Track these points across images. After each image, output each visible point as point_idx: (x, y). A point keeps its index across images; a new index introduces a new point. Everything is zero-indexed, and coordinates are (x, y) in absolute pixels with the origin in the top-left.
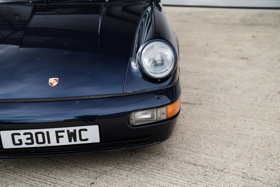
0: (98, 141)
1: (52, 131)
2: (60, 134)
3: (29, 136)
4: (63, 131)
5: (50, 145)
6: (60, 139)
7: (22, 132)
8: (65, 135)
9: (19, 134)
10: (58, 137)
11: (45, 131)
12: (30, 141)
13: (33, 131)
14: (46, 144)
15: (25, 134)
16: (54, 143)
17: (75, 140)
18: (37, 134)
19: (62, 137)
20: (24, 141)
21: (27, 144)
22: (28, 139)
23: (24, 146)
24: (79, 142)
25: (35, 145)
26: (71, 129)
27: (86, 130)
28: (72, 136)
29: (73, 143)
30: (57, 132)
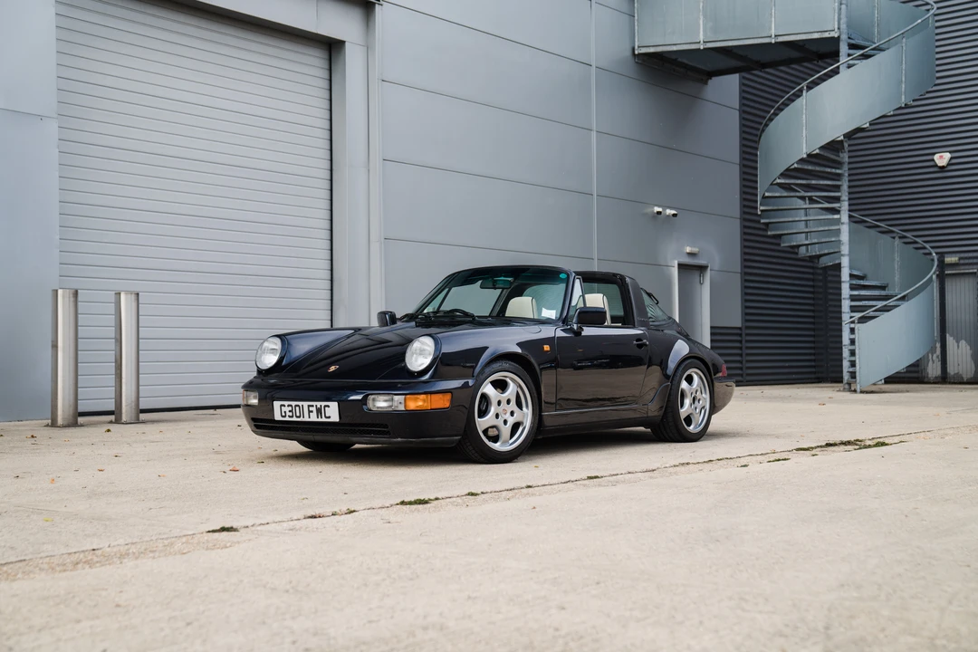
0: (338, 420)
1: (306, 404)
2: (311, 409)
3: (290, 408)
4: (313, 406)
5: (304, 420)
7: (286, 403)
8: (314, 409)
10: (310, 412)
11: (300, 403)
12: (291, 414)
13: (294, 403)
15: (289, 406)
16: (306, 419)
18: (296, 406)
19: (312, 412)
21: (289, 416)
23: (287, 419)
24: (324, 420)
25: (294, 419)
26: (319, 404)
27: (328, 406)
28: (319, 411)
29: (320, 420)
30: (309, 406)
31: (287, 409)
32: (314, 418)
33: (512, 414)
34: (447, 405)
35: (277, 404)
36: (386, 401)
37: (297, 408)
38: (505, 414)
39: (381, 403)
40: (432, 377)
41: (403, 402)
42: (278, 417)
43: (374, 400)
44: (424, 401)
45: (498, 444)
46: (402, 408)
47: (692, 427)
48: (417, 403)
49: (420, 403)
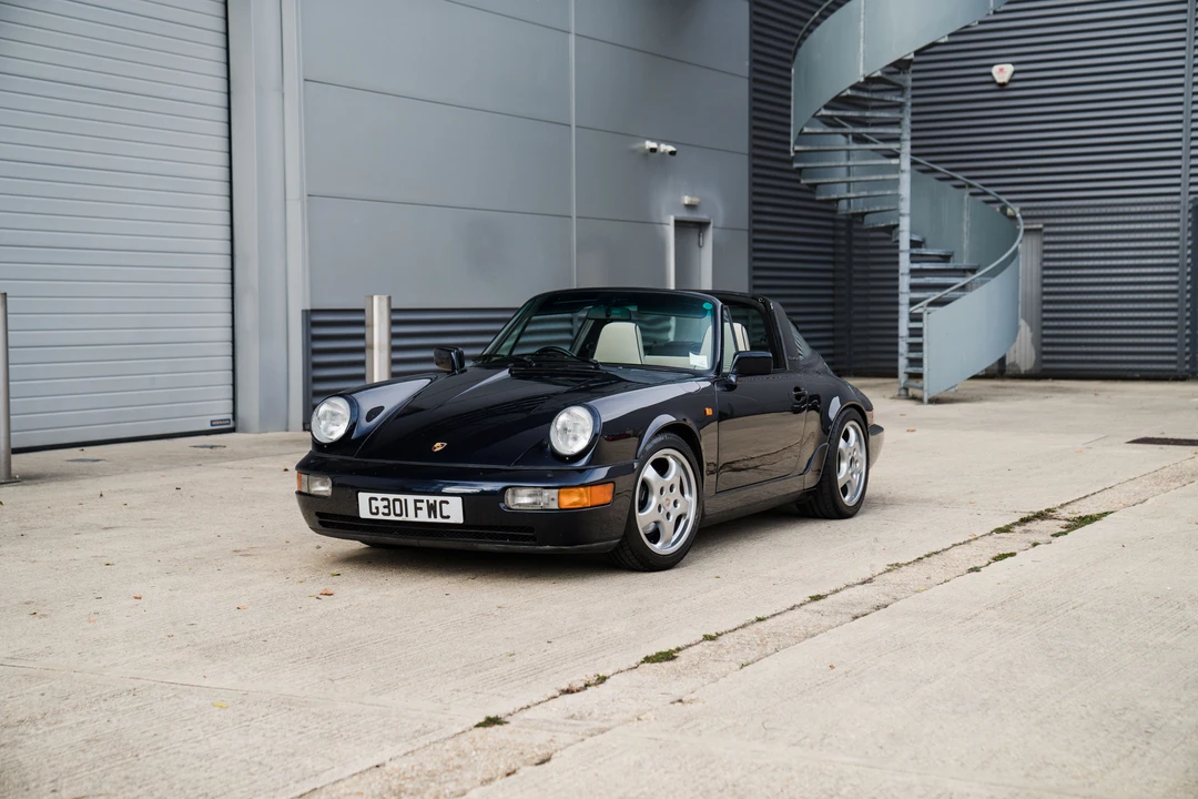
0: (461, 521)
1: (411, 498)
2: (419, 505)
3: (386, 503)
4: (422, 501)
6: (419, 511)
7: (379, 496)
8: (424, 505)
9: (376, 499)
10: (417, 509)
11: (402, 497)
12: (386, 511)
13: (391, 497)
14: (403, 518)
15: (383, 499)
16: (412, 518)
17: (435, 517)
18: (394, 500)
19: (421, 509)
20: (381, 510)
21: (383, 514)
22: (385, 507)
23: (380, 517)
24: (439, 520)
25: (392, 517)
27: (447, 502)
28: (432, 508)
29: (432, 520)
30: (416, 501)
31: (381, 504)
32: (423, 517)
33: (675, 503)
34: (609, 498)
35: (363, 497)
36: (530, 496)
37: (397, 503)
38: (668, 505)
39: (523, 498)
40: (589, 463)
41: (556, 497)
42: (364, 513)
43: (514, 494)
44: (581, 495)
45: (659, 544)
46: (554, 506)
47: (847, 498)
48: (572, 499)
49: (576, 499)
